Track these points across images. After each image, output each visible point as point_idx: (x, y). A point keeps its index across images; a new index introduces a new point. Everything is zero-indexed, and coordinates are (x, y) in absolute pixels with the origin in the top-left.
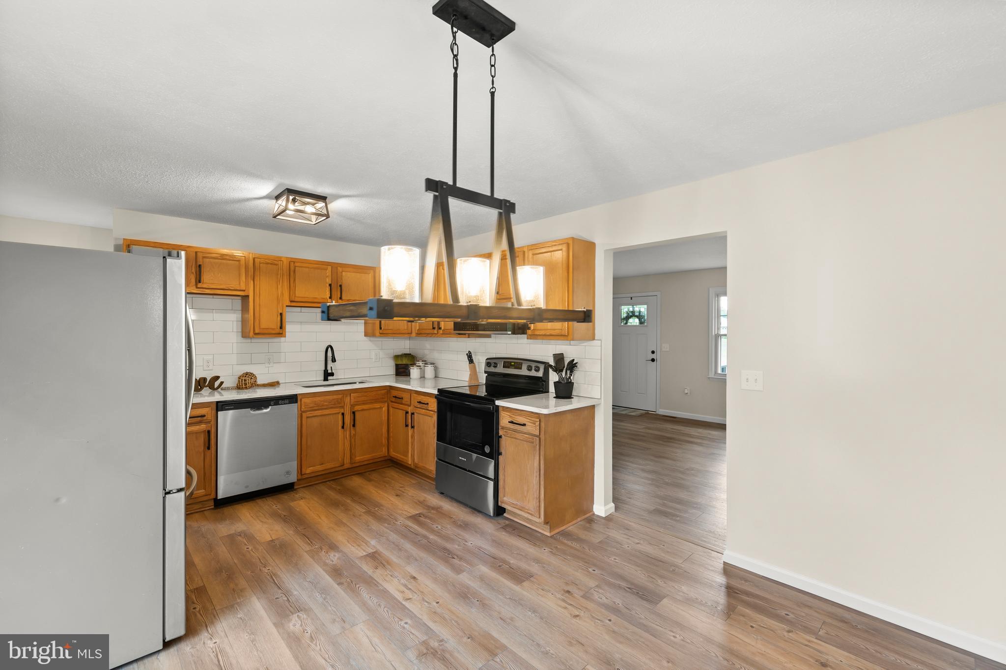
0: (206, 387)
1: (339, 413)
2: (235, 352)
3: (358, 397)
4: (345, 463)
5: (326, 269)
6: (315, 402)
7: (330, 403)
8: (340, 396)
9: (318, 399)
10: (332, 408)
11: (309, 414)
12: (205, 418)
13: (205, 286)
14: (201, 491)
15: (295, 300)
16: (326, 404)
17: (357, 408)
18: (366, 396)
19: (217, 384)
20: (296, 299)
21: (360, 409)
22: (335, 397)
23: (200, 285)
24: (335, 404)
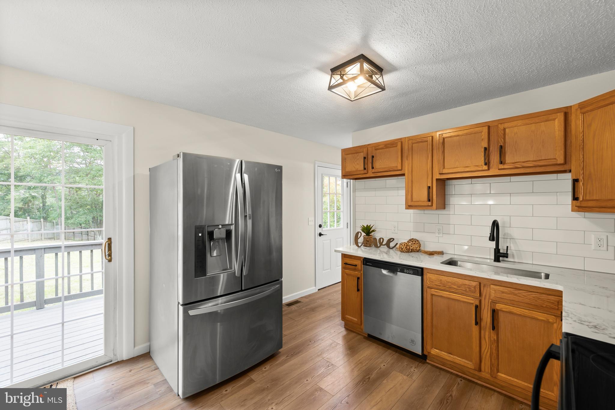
0: (384, 245)
1: (472, 304)
2: (412, 221)
3: (503, 292)
4: (483, 369)
5: (481, 132)
6: (441, 280)
7: (459, 287)
8: (474, 284)
9: (444, 278)
10: (462, 294)
11: (433, 291)
12: (357, 267)
13: (376, 171)
14: (355, 319)
15: (443, 172)
16: (455, 287)
17: (499, 306)
18: (515, 295)
19: (392, 244)
20: (445, 171)
21: (504, 310)
22: (467, 282)
23: (373, 171)
24: (466, 291)
